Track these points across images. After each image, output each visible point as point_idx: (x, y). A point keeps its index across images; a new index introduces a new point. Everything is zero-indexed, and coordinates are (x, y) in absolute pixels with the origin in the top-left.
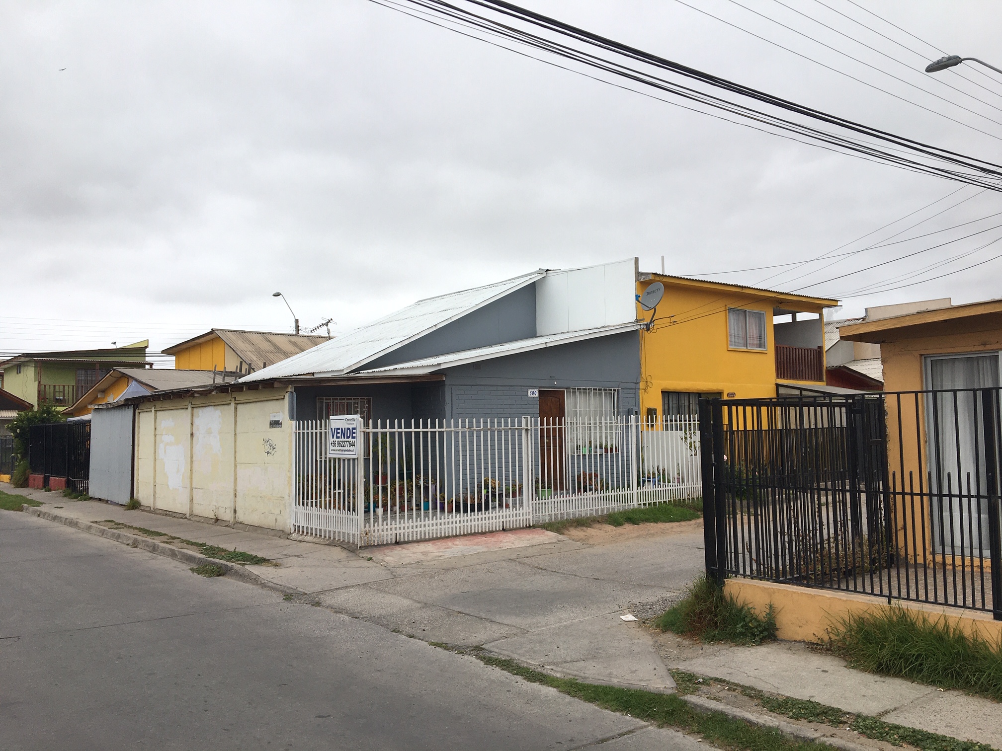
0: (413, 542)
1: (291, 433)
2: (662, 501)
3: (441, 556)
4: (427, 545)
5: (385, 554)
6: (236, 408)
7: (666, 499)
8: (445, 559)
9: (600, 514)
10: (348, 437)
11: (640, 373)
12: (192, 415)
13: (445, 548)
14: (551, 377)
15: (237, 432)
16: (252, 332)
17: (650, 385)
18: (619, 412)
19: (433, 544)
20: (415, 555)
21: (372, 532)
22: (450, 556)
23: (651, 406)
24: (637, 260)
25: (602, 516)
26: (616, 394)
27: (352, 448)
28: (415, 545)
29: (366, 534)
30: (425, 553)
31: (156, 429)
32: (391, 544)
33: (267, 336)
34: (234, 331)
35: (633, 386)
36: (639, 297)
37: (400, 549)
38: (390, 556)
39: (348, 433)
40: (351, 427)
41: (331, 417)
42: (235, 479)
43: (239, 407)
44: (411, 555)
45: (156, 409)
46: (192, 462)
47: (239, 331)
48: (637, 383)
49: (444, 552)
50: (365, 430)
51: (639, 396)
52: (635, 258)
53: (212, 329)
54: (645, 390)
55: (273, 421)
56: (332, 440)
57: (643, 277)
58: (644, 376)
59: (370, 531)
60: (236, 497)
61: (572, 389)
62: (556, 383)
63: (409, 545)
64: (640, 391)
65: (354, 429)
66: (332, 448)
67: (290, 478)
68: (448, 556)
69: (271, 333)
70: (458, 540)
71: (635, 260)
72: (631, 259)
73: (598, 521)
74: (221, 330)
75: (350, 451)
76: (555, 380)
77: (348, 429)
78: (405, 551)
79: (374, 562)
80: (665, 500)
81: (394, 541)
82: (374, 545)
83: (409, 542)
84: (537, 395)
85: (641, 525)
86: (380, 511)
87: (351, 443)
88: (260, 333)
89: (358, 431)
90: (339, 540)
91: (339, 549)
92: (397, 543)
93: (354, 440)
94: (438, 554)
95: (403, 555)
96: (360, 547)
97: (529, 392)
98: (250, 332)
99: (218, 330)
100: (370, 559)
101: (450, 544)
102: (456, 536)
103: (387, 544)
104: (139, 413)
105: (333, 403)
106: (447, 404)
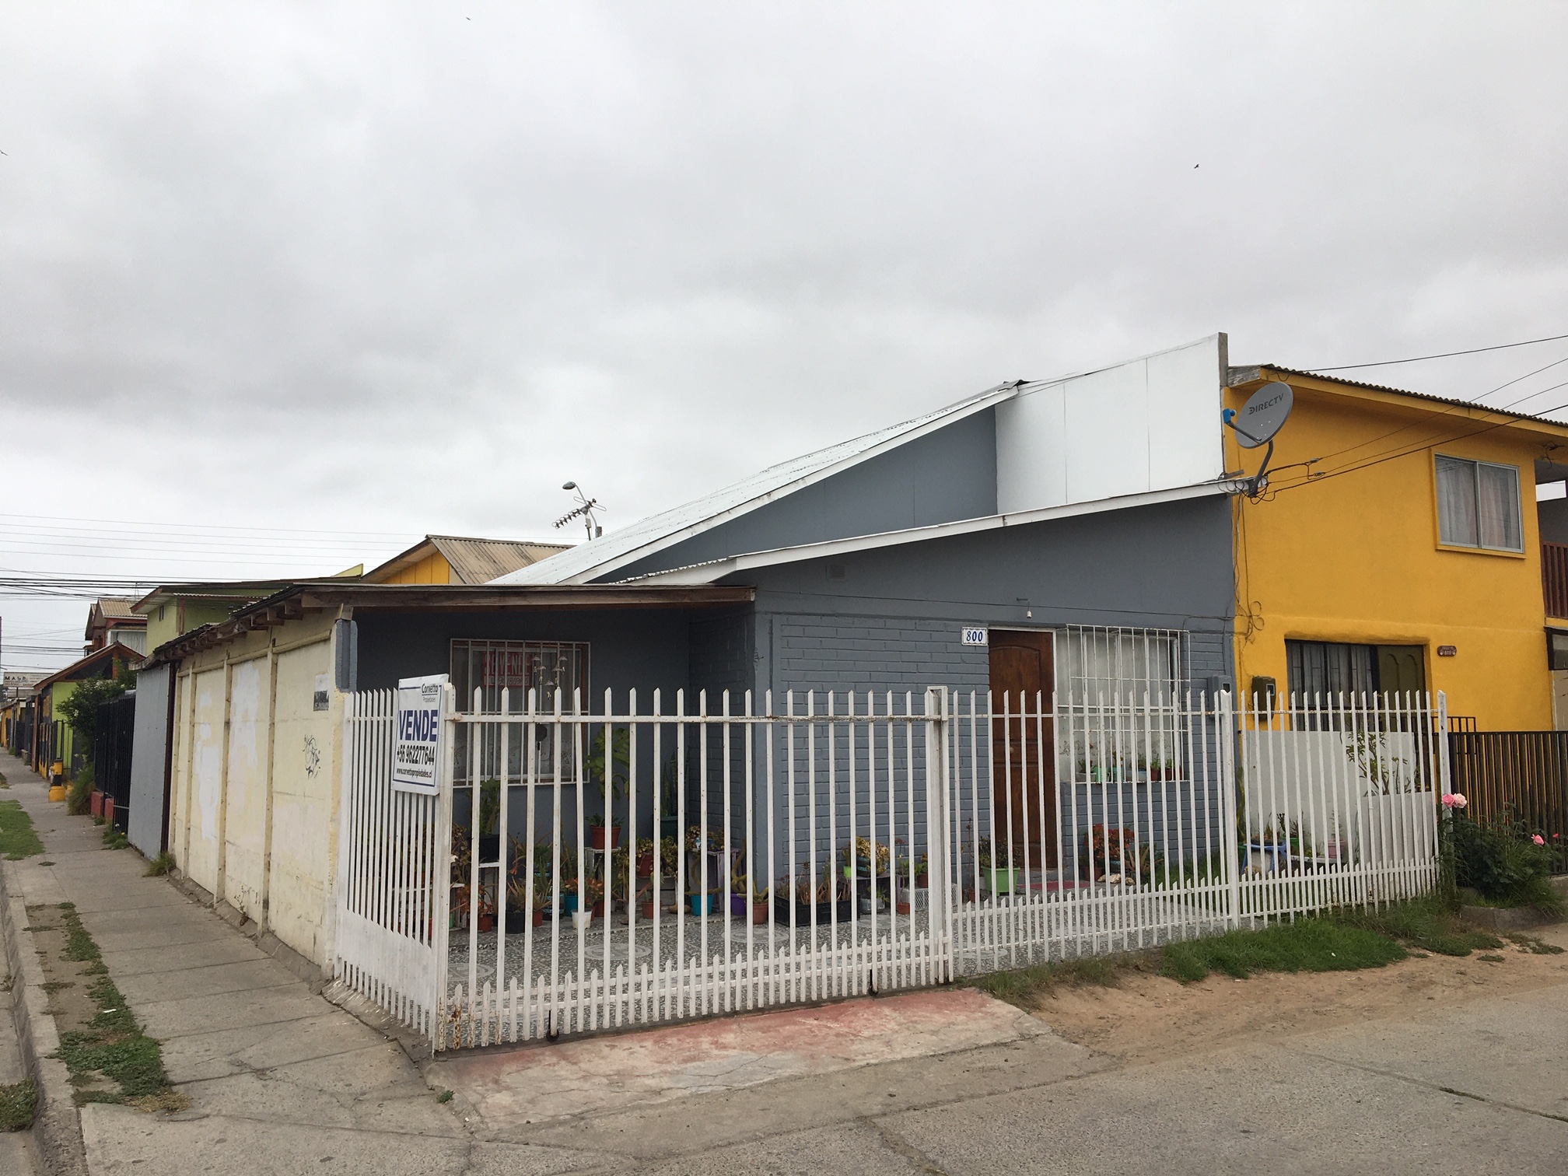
0: (601, 1033)
1: (341, 723)
2: (1304, 909)
3: (659, 1092)
4: (636, 1048)
5: (496, 1082)
6: (275, 665)
7: (1314, 904)
8: (669, 1104)
9: (1140, 945)
10: (424, 739)
11: (1232, 597)
12: (230, 681)
13: (685, 1061)
14: (1018, 599)
15: (276, 721)
16: (499, 542)
17: (1258, 624)
18: (1184, 687)
19: (656, 1042)
20: (587, 1086)
21: (473, 1008)
22: (687, 1092)
23: (1262, 672)
24: (1223, 339)
25: (1147, 952)
26: (1177, 642)
27: (428, 768)
28: (602, 1045)
29: (455, 1015)
30: (618, 1080)
31: (194, 711)
32: (534, 1042)
33: (524, 549)
34: (465, 540)
35: (1217, 625)
36: (1233, 414)
37: (555, 1059)
38: (508, 1088)
39: (421, 724)
40: (430, 709)
41: (403, 683)
42: (269, 829)
43: (282, 660)
44: (575, 1085)
45: (195, 670)
46: (225, 783)
47: (475, 540)
48: (1228, 619)
49: (678, 1072)
50: (458, 716)
51: (1231, 650)
52: (1220, 333)
53: (427, 536)
54: (1247, 636)
55: (318, 692)
56: (400, 743)
57: (1239, 377)
58: (1243, 603)
59: (465, 1007)
60: (269, 870)
61: (1071, 628)
62: (1029, 614)
63: (587, 1045)
64: (1235, 638)
65: (435, 713)
66: (398, 765)
67: (335, 837)
68: (680, 1093)
69: (531, 544)
70: (735, 1027)
71: (1219, 340)
72: (1210, 338)
73: (1137, 967)
74: (441, 538)
75: (424, 774)
76: (1029, 607)
77: (426, 712)
78: (564, 1069)
79: (451, 1109)
80: (1311, 907)
81: (541, 1032)
82: (478, 1047)
83: (587, 1035)
84: (985, 641)
85: (1254, 980)
87: (428, 752)
88: (512, 543)
89: (442, 716)
90: (403, 1020)
91: (388, 1049)
92: (553, 1039)
93: (434, 744)
94: (652, 1082)
95: (549, 1086)
96: (436, 1051)
97: (965, 633)
98: (494, 542)
99: (436, 537)
100: (446, 1098)
101: (705, 1042)
102: (734, 1013)
103: (521, 1043)
104: (181, 678)
105: (493, 653)
106: (758, 658)
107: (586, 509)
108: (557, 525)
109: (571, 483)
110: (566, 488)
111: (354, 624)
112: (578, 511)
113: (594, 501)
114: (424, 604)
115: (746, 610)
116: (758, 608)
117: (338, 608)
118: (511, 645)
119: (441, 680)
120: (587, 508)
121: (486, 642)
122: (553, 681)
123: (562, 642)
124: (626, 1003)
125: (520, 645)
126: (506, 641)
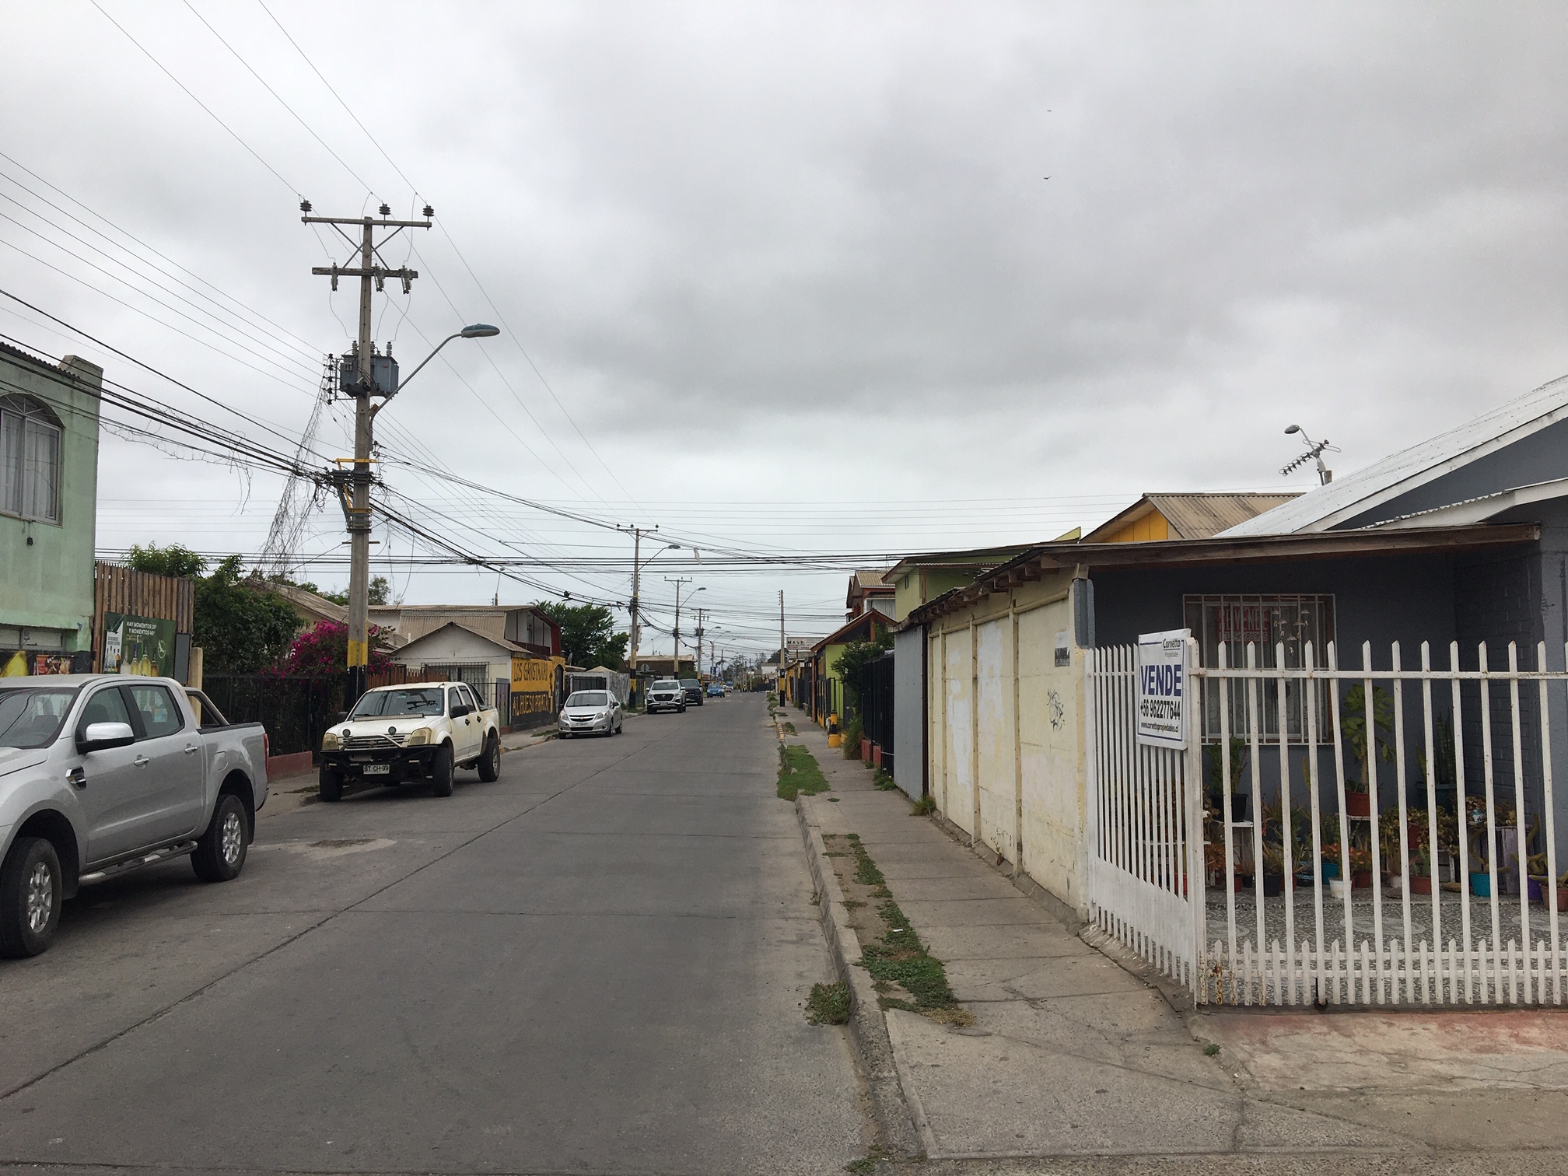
0: (1374, 1009)
1: (1083, 679)
3: (1450, 1080)
4: (1418, 1028)
5: (1264, 1043)
6: (1016, 624)
8: (1462, 1093)
10: (1168, 693)
12: (975, 641)
13: (1480, 1050)
15: (1019, 677)
16: (1218, 495)
19: (1441, 1026)
20: (1364, 1061)
21: (1234, 966)
22: (1485, 1085)
27: (1174, 722)
28: (1379, 1021)
29: (1215, 970)
30: (1400, 1060)
31: (945, 668)
32: (1300, 1008)
33: (1245, 500)
34: (1183, 495)
37: (1325, 1029)
38: (1276, 1051)
39: (1165, 679)
40: (1173, 662)
41: (1143, 638)
42: (1019, 777)
43: (1022, 619)
44: (1349, 1058)
45: (944, 631)
46: (976, 734)
47: (1193, 495)
49: (1471, 1062)
50: (1202, 671)
53: (1144, 495)
55: (1058, 649)
56: (1142, 698)
59: (1226, 963)
60: (1021, 816)
63: (1361, 1019)
65: (1178, 668)
66: (1142, 719)
67: (1082, 786)
68: (1476, 1085)
69: (1253, 495)
70: (1538, 1021)
74: (1158, 495)
75: (1170, 729)
77: (1169, 668)
78: (1335, 1040)
79: (1219, 1063)
81: (1308, 998)
82: (1241, 1005)
83: (1359, 1009)
86: (1343, 887)
87: (1173, 707)
88: (1233, 495)
89: (1186, 671)
90: (1162, 970)
91: (1150, 995)
92: (1321, 1008)
93: (1178, 699)
94: (1443, 1069)
95: (1322, 1056)
96: (1199, 1004)
98: (1213, 496)
99: (1153, 495)
100: (1212, 1051)
101: (1503, 1033)
102: (1536, 1006)
103: (1286, 1007)
104: (932, 638)
105: (1227, 608)
106: (1547, 606)
107: (1316, 453)
108: (1285, 472)
109: (1294, 426)
110: (1288, 432)
111: (1089, 582)
112: (1308, 455)
113: (1326, 442)
114: (1156, 560)
115: (1530, 550)
116: (1544, 547)
117: (1074, 568)
118: (1246, 599)
119: (1183, 634)
120: (1318, 450)
121: (1220, 597)
122: (1295, 635)
123: (1303, 595)
124: (1403, 981)
125: (1256, 599)
126: (1241, 595)
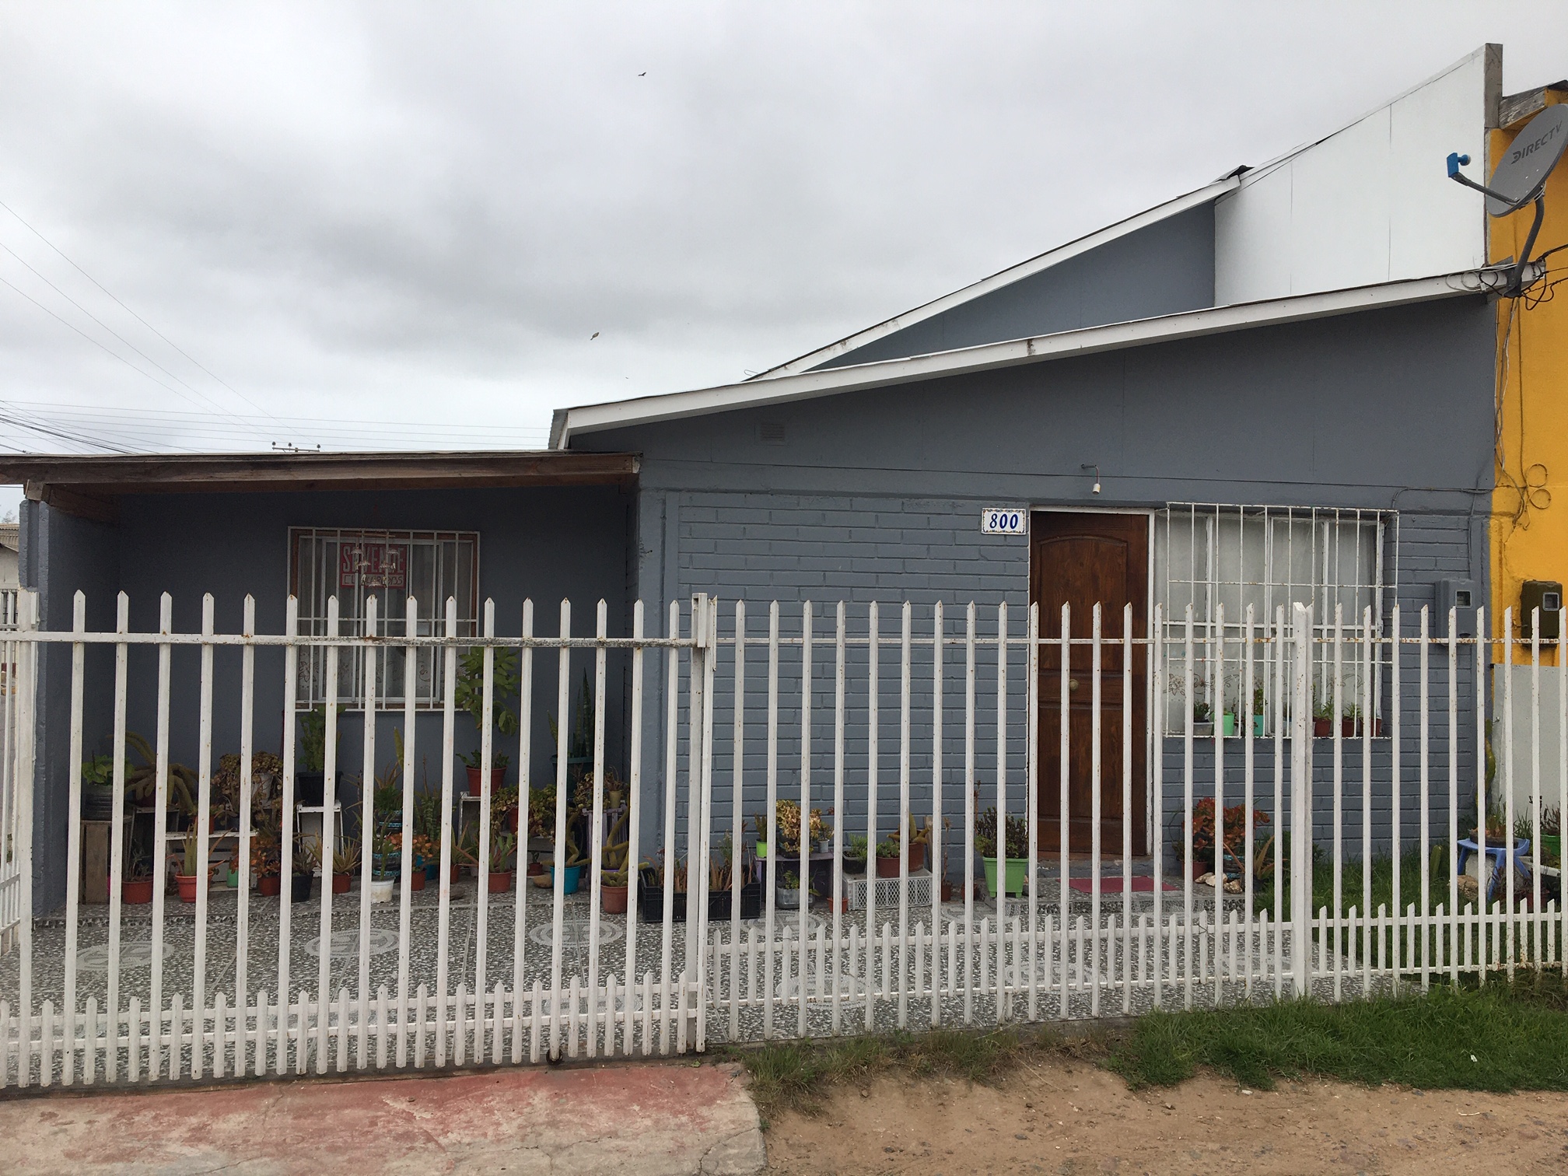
11: (1493, 456)
14: (1083, 467)
17: (1540, 500)
18: (1388, 595)
23: (1541, 575)
24: (1494, 55)
26: (1380, 528)
35: (1461, 502)
36: (1465, 161)
48: (1481, 492)
51: (1484, 541)
52: (1489, 46)
54: (1515, 518)
57: (1516, 108)
58: (1510, 464)
61: (1173, 508)
62: (1097, 488)
64: (1493, 522)
71: (1487, 55)
72: (1474, 55)
73: (1066, 1050)
76: (1096, 478)
84: (1022, 526)
85: (1283, 1097)
97: (987, 517)
106: (644, 552)
111: (44, 505)
116: (643, 483)
117: (25, 485)
118: (369, 535)
